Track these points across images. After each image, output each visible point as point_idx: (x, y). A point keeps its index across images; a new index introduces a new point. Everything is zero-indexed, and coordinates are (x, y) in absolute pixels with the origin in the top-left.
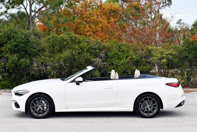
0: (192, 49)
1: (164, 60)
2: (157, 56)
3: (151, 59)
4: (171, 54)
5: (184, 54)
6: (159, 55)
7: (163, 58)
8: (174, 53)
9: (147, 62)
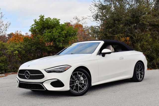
0: (33, 44)
1: (17, 52)
2: (10, 49)
3: (6, 51)
4: (20, 48)
5: (29, 47)
6: (12, 49)
7: (15, 50)
8: (22, 46)
9: (3, 54)
